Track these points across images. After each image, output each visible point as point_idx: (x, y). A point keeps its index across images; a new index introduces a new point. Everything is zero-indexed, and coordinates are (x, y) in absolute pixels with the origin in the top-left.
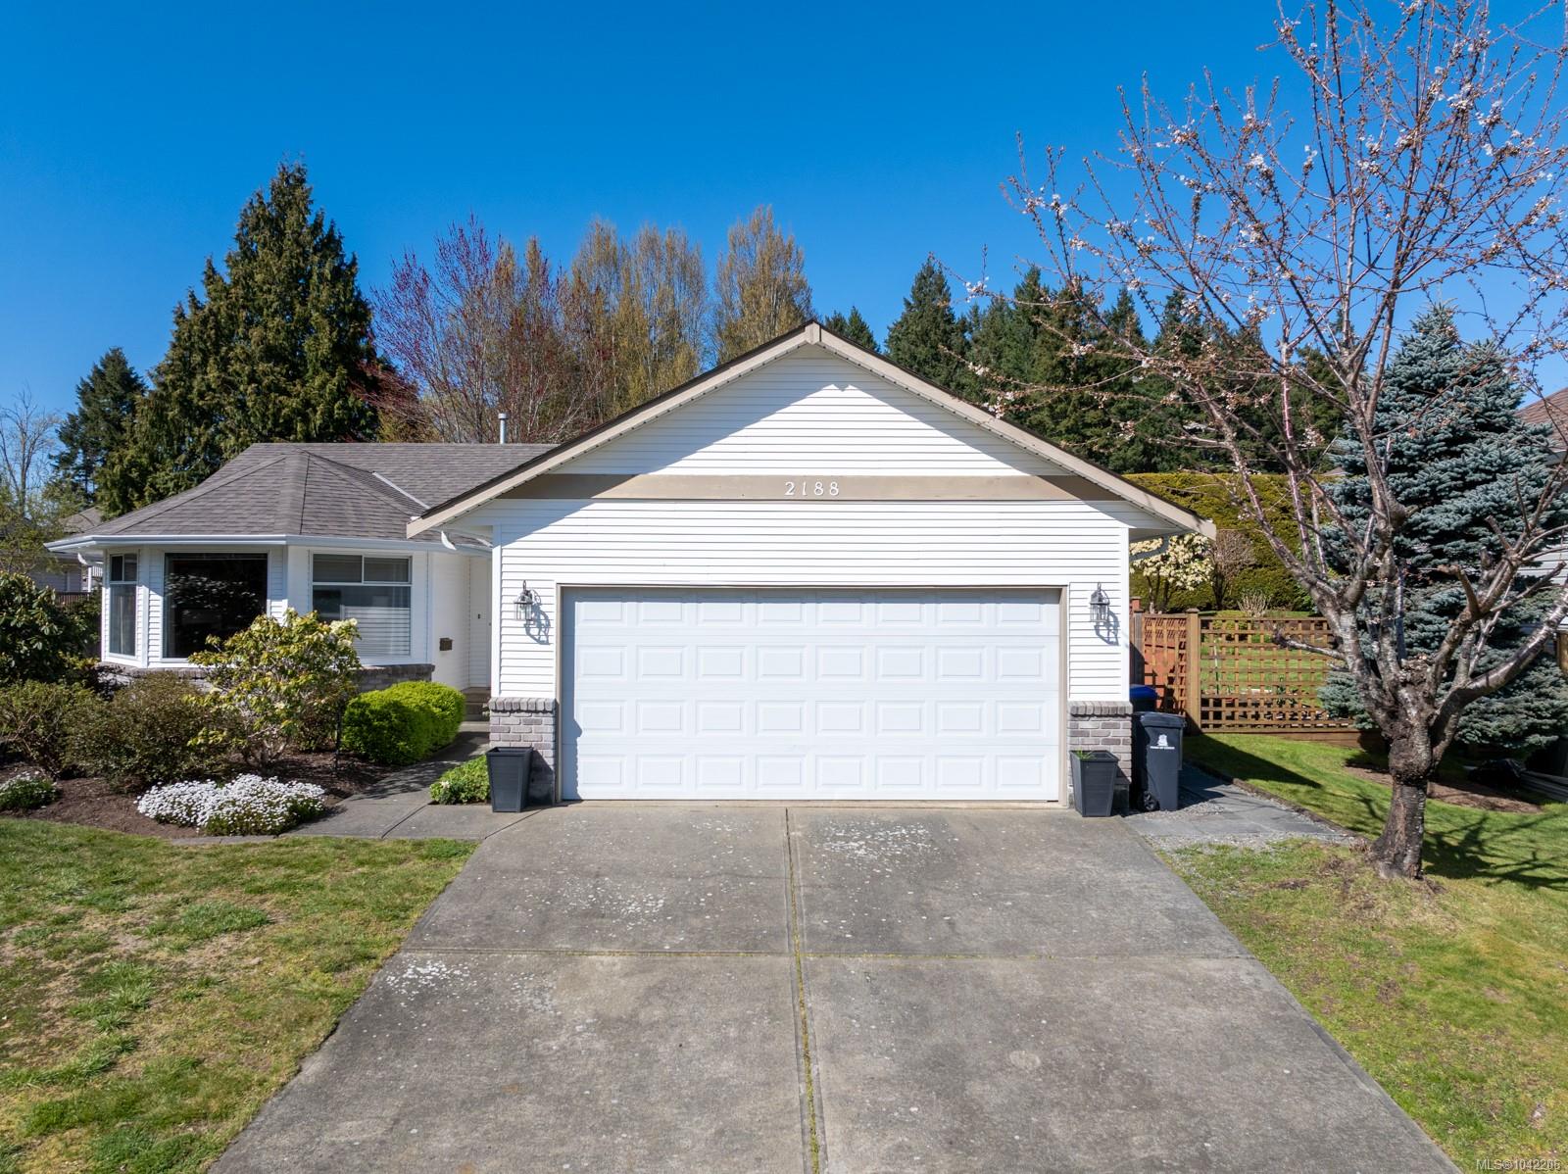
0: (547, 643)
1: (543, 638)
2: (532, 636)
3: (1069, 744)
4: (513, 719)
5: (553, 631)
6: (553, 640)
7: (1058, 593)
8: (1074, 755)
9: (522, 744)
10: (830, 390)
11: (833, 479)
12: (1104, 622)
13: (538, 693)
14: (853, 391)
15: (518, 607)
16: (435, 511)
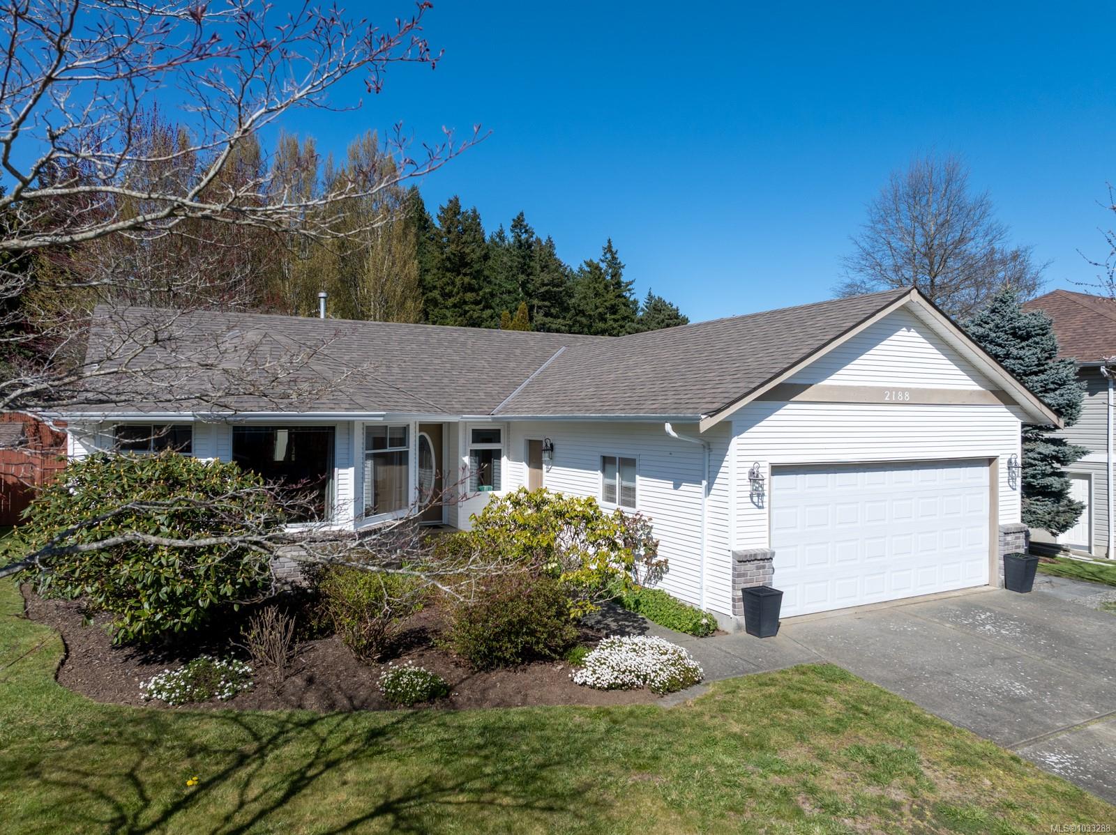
0: (762, 507)
1: (760, 504)
2: (754, 503)
3: (1001, 551)
4: (750, 566)
5: (766, 499)
6: (766, 505)
7: (990, 461)
8: (1007, 558)
9: (755, 584)
10: (903, 332)
11: (907, 389)
12: (1012, 478)
13: (758, 545)
14: (913, 333)
15: (747, 482)
16: (718, 411)
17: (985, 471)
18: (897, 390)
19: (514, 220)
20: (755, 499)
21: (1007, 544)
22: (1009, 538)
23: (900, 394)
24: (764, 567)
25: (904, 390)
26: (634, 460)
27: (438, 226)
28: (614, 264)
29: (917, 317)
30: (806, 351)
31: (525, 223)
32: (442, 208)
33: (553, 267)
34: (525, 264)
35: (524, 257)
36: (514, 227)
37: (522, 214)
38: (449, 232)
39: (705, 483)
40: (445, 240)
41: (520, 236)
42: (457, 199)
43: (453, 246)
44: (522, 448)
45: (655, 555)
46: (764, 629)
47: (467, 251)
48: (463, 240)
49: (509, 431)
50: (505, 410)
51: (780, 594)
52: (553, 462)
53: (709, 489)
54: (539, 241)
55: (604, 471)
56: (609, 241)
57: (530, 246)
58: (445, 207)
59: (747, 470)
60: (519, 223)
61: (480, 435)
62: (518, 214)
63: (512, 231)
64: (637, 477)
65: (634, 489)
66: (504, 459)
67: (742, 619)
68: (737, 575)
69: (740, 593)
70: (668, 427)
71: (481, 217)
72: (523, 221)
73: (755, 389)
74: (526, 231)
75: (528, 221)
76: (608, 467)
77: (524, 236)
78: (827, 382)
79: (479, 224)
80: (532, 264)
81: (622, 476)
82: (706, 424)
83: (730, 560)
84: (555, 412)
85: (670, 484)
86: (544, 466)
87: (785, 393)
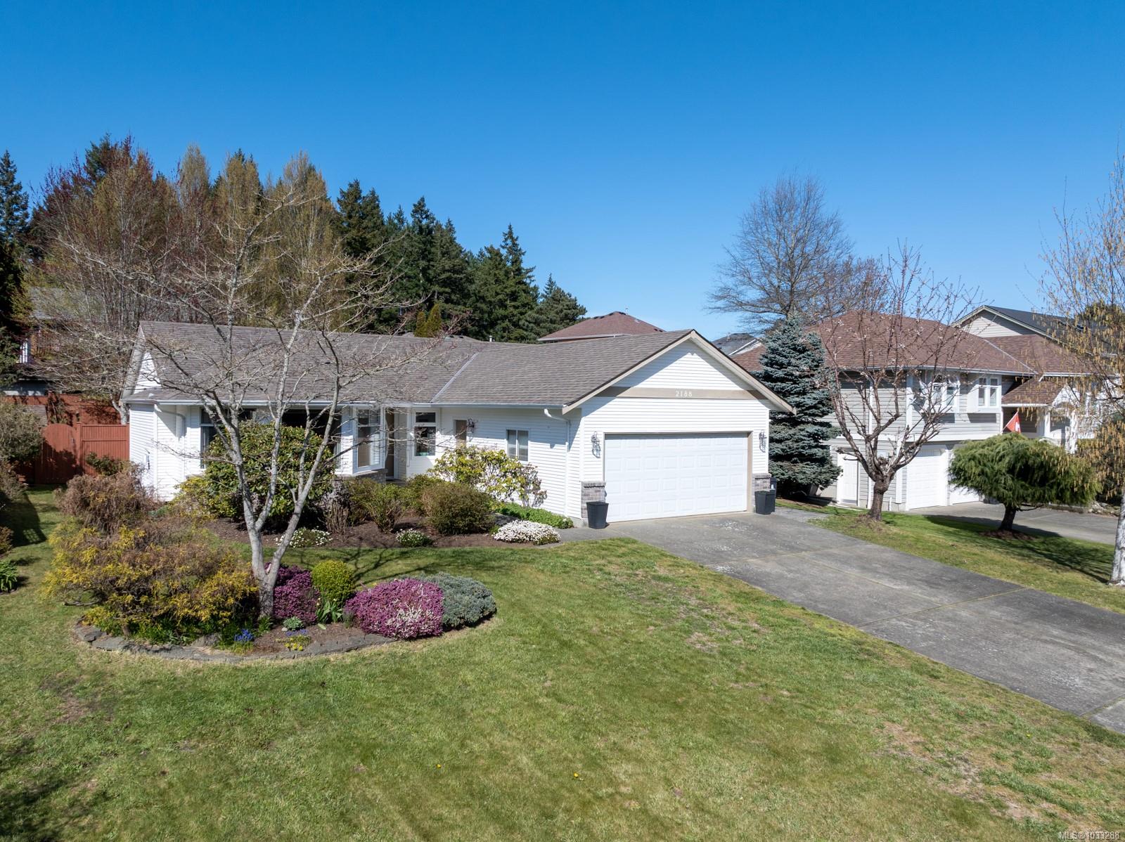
0: (599, 457)
1: (598, 455)
3: (753, 489)
4: (591, 490)
5: (602, 453)
6: (602, 456)
7: (748, 434)
8: (756, 493)
9: (594, 501)
10: (689, 355)
11: (691, 390)
12: (762, 444)
13: (597, 479)
14: (695, 356)
15: (590, 443)
16: (573, 402)
17: (745, 440)
18: (684, 390)
19: (415, 205)
20: (595, 453)
21: (758, 485)
22: (759, 482)
23: (686, 393)
24: (599, 491)
25: (688, 390)
26: (527, 432)
27: (339, 211)
28: (515, 251)
29: (698, 346)
30: (625, 368)
31: (426, 209)
32: (342, 192)
33: (454, 253)
34: (426, 250)
35: (424, 243)
36: (415, 212)
37: (423, 199)
38: (350, 217)
39: (567, 443)
40: (345, 225)
41: (421, 222)
42: (357, 183)
43: (354, 232)
44: (451, 426)
45: (539, 489)
46: (598, 524)
47: (368, 236)
48: (364, 225)
49: (441, 413)
50: (440, 399)
51: (607, 504)
52: (474, 435)
53: (570, 447)
54: (439, 227)
55: (508, 439)
56: (510, 227)
57: (430, 232)
58: (345, 191)
59: (590, 436)
60: (419, 208)
61: (421, 418)
62: (419, 199)
63: (413, 216)
64: (529, 442)
65: (527, 450)
66: (438, 434)
67: (587, 520)
68: (584, 495)
69: (585, 505)
70: (546, 411)
71: (380, 199)
72: (424, 206)
73: (594, 390)
74: (427, 217)
75: (429, 206)
76: (511, 436)
77: (424, 222)
78: (640, 386)
79: (378, 206)
80: (433, 250)
81: (520, 443)
82: (566, 409)
83: (580, 486)
84: (477, 401)
85: (548, 445)
86: (468, 438)
87: (613, 392)
